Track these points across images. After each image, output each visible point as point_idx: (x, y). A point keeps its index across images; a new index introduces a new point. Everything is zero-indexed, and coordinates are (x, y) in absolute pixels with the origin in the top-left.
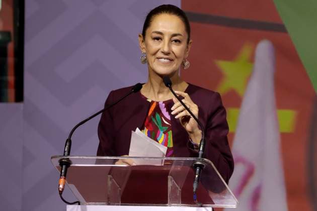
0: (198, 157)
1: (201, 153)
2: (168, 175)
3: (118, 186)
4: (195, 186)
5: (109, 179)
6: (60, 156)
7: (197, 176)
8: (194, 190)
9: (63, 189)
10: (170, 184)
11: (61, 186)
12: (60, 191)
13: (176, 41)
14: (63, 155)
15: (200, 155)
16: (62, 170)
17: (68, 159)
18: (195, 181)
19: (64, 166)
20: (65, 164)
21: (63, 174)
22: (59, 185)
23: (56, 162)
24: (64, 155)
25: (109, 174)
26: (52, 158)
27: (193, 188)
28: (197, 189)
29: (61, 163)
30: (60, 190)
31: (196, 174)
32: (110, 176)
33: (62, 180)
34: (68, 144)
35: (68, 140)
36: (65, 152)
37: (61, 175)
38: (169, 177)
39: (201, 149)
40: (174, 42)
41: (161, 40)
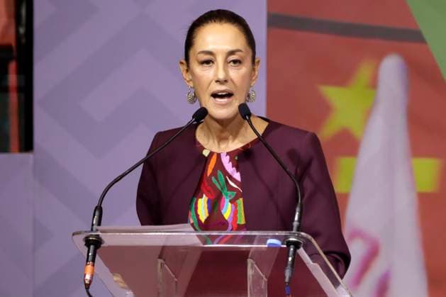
0: (292, 230)
1: (296, 224)
2: (247, 258)
3: (174, 276)
4: (288, 273)
5: (159, 266)
6: (86, 232)
7: (290, 259)
8: (287, 280)
9: (90, 281)
10: (250, 272)
11: (88, 277)
12: (85, 284)
13: (235, 62)
14: (90, 229)
15: (295, 228)
16: (88, 252)
17: (98, 235)
18: (289, 267)
19: (92, 247)
20: (94, 243)
21: (90, 258)
22: (85, 275)
23: (80, 241)
24: (92, 230)
25: (160, 257)
26: (73, 234)
27: (284, 277)
28: (290, 278)
29: (88, 242)
30: (87, 282)
31: (288, 256)
32: (160, 261)
33: (89, 268)
34: (97, 213)
35: (96, 207)
36: (93, 225)
37: (87, 261)
38: (250, 261)
39: (296, 218)
40: (232, 64)
41: (213, 62)
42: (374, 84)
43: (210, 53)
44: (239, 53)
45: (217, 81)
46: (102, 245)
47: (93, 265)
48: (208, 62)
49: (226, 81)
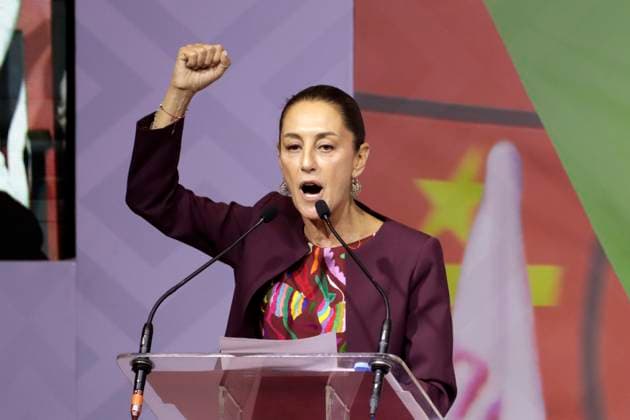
0: (378, 351)
1: (383, 344)
2: (325, 385)
3: (237, 406)
4: (373, 403)
5: (221, 394)
6: (133, 354)
7: (376, 386)
8: (372, 411)
9: (139, 413)
10: (329, 402)
11: (136, 408)
12: (133, 417)
13: (326, 147)
14: (138, 351)
15: (382, 349)
16: (136, 379)
17: (147, 358)
18: (374, 395)
19: (140, 372)
20: (143, 368)
21: (138, 386)
22: (132, 406)
23: (126, 366)
24: (140, 352)
25: (222, 384)
26: (118, 357)
27: (370, 408)
28: (376, 409)
29: (136, 367)
30: (135, 414)
31: (374, 383)
32: (222, 389)
33: (137, 397)
34: (147, 332)
35: (146, 325)
36: (141, 346)
37: (135, 389)
38: (328, 389)
39: (383, 337)
40: (323, 150)
41: (301, 148)
42: (481, 177)
43: (297, 136)
44: (332, 137)
45: (303, 170)
46: (153, 370)
47: (142, 394)
48: (295, 147)
49: (313, 170)
